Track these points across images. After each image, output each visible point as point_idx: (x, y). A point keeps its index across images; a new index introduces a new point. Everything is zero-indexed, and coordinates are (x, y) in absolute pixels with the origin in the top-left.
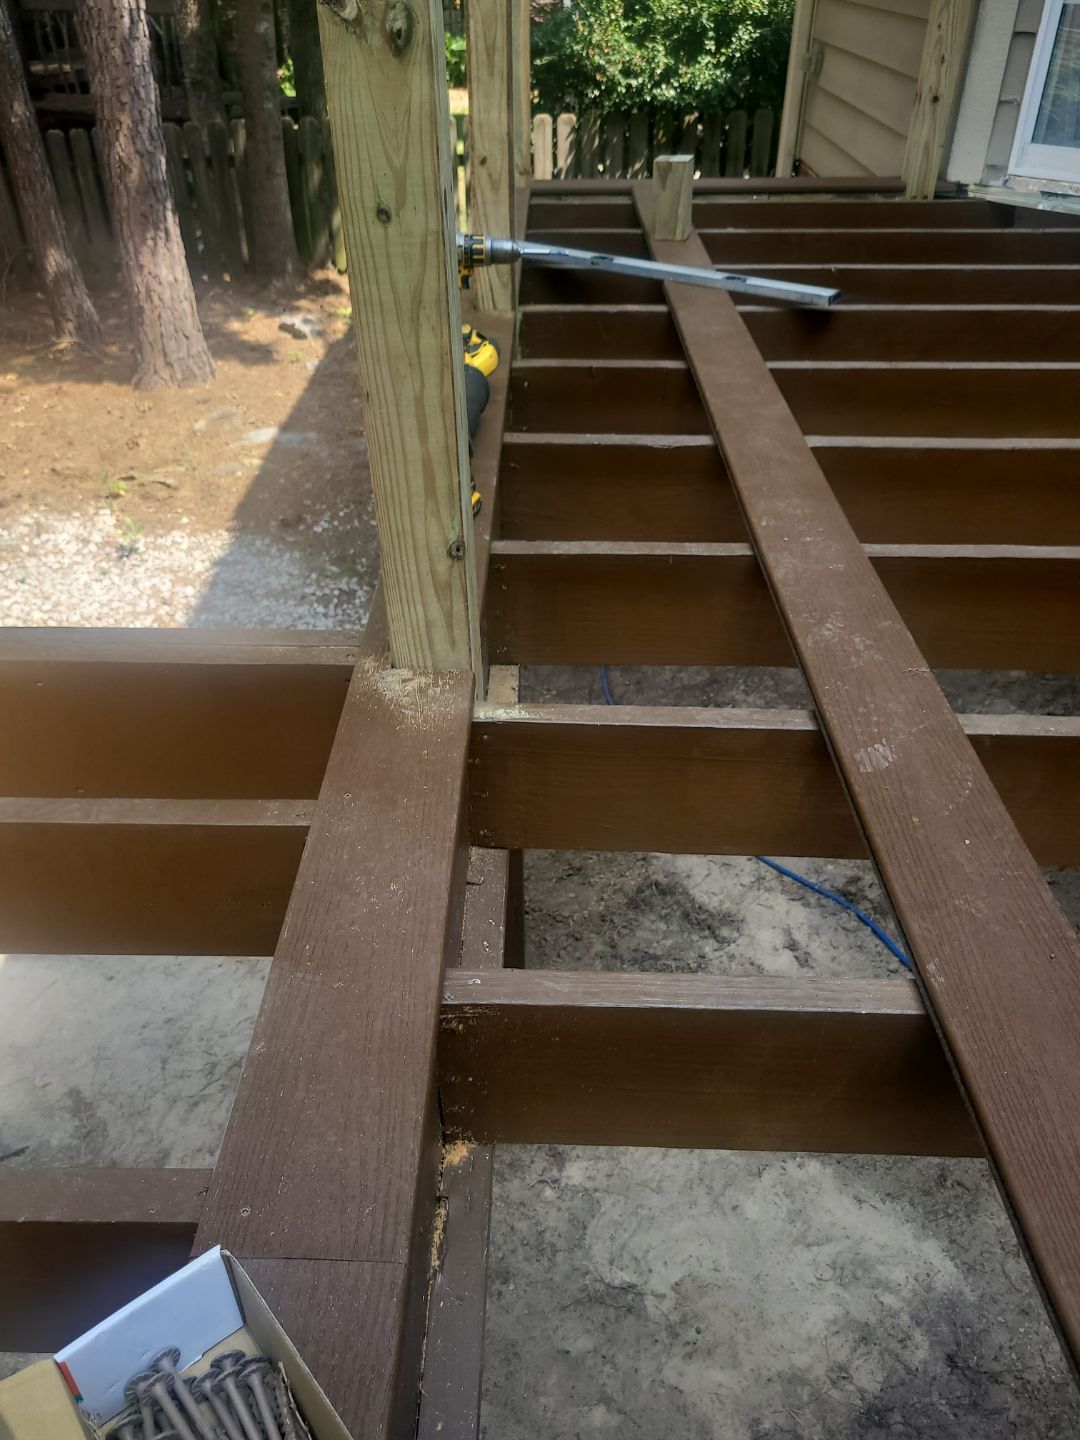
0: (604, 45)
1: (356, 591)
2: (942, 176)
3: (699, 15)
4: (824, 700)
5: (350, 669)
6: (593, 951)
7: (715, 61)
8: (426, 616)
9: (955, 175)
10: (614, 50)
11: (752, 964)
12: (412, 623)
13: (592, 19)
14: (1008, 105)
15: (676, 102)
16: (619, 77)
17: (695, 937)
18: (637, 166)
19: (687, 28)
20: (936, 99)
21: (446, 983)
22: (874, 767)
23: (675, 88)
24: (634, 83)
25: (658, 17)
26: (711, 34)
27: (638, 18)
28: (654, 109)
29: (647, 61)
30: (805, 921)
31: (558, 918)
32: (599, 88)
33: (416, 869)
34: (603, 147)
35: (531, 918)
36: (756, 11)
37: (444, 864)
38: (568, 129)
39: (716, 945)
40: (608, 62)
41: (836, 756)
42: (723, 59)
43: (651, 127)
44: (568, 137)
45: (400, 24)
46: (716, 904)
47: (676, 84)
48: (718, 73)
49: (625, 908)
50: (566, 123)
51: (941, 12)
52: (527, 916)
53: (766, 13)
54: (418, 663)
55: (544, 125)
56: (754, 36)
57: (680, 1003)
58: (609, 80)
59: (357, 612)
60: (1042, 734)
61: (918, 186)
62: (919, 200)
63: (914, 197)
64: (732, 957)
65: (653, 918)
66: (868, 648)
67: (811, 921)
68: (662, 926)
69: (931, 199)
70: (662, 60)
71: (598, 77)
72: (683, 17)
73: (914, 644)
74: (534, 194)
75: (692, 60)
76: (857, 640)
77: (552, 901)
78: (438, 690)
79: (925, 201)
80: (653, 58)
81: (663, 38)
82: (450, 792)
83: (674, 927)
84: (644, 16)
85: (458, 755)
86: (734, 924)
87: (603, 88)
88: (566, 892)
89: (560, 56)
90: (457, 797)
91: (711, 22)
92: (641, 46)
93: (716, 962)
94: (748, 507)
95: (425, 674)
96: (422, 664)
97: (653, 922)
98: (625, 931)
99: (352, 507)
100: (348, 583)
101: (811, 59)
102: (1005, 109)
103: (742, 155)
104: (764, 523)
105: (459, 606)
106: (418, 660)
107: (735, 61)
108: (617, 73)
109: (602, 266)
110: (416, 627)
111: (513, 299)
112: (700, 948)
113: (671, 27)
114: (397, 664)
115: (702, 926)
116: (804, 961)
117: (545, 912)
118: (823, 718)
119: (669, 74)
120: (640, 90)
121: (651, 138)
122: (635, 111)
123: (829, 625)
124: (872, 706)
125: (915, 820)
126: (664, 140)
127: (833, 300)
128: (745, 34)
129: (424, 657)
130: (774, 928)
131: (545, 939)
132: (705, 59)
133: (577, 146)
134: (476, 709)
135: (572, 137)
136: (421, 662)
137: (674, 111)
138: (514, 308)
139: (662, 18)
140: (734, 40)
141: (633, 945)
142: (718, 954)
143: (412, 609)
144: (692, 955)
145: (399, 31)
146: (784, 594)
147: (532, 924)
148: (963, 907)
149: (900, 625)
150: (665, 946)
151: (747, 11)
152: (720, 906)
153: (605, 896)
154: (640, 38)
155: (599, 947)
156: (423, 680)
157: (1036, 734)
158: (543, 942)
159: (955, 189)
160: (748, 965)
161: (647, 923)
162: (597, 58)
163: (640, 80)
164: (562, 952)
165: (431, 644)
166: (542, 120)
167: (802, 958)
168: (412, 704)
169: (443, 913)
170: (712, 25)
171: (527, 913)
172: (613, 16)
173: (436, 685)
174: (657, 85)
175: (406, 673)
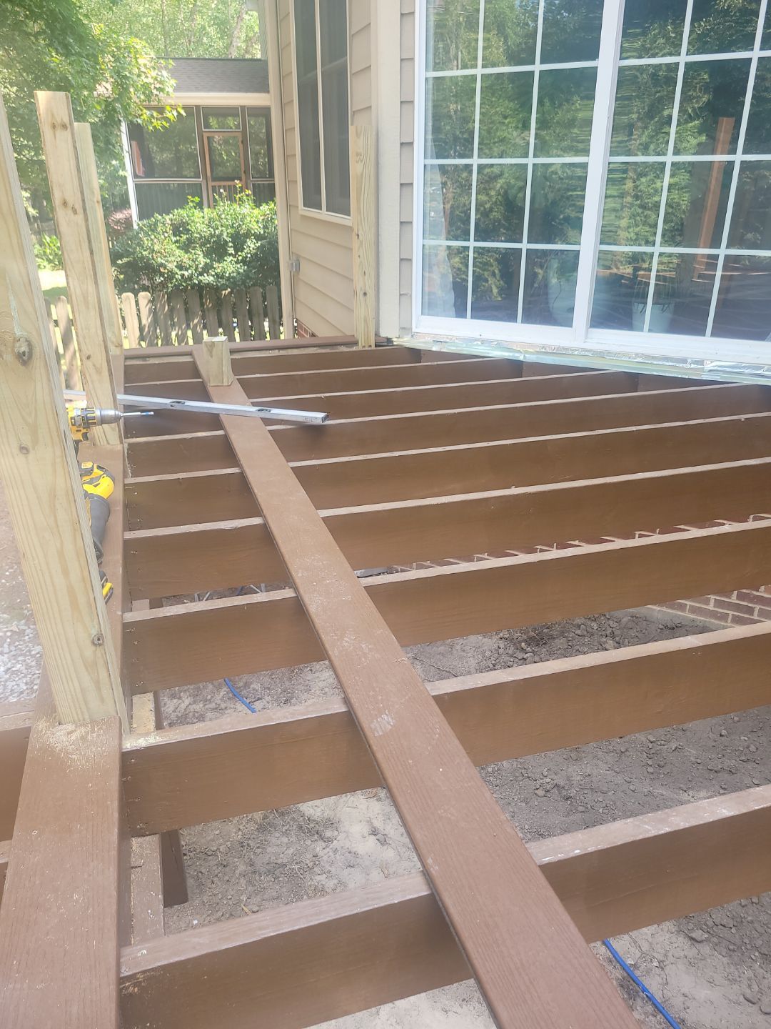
0: (163, 251)
1: (25, 630)
2: (377, 335)
3: (221, 234)
4: (349, 691)
5: (29, 729)
6: (238, 872)
7: (235, 259)
8: (80, 686)
9: (384, 333)
10: (169, 254)
11: (350, 852)
12: (70, 691)
13: (153, 237)
14: (404, 295)
15: (215, 284)
16: (176, 270)
17: (308, 842)
18: (196, 321)
19: (214, 241)
20: (365, 294)
21: (122, 960)
22: (382, 731)
23: (213, 276)
24: (186, 274)
25: (195, 235)
26: (231, 244)
27: (182, 235)
28: (201, 289)
29: (193, 260)
30: (380, 812)
31: (209, 853)
32: (163, 277)
33: (91, 878)
34: (171, 310)
35: (189, 857)
36: (256, 231)
37: (111, 869)
38: (146, 301)
39: (324, 844)
40: (167, 261)
41: (360, 726)
42: (240, 258)
43: (201, 297)
44: (147, 305)
45: (24, 348)
46: (319, 814)
47: (213, 273)
48: (239, 266)
49: (256, 833)
50: (144, 298)
51: (359, 249)
52: (185, 857)
53: (262, 233)
54: (78, 718)
55: (129, 299)
56: (257, 245)
57: (283, 929)
58: (169, 271)
59: (27, 646)
60: (474, 686)
61: (365, 342)
62: (367, 348)
63: (364, 347)
64: (335, 851)
65: (277, 835)
66: (370, 650)
67: (384, 810)
68: (285, 840)
69: (373, 347)
70: (202, 260)
71: (162, 270)
72: (212, 236)
73: (397, 643)
74: (127, 358)
75: (221, 258)
76: (364, 646)
77: (203, 841)
78: (95, 735)
79: (370, 349)
80: (196, 259)
81: (201, 247)
82: (111, 812)
83: (293, 839)
84: (186, 234)
85: (114, 783)
86: (334, 826)
87: (166, 276)
88: (212, 830)
89: (134, 258)
90: (116, 815)
91: (230, 237)
92: (187, 252)
93: (325, 858)
94: (289, 565)
95: (84, 725)
96: (81, 719)
97: (278, 838)
98: (260, 850)
99: (16, 567)
100: (17, 626)
101: (292, 264)
102: (403, 298)
103: (262, 312)
104: (300, 575)
105: (103, 675)
106: (77, 715)
107: (248, 259)
108: (174, 267)
109: (178, 407)
110: (74, 694)
111: (120, 437)
112: (314, 849)
113: (204, 241)
114: (63, 722)
115: (310, 832)
116: (383, 842)
117: (198, 851)
118: (350, 702)
119: (207, 269)
120: (190, 278)
121: (202, 305)
122: (189, 288)
123: (346, 639)
124: (377, 689)
125: (410, 762)
126: (210, 305)
127: (325, 419)
128: (251, 245)
129: (82, 713)
130: (361, 821)
131: (201, 872)
132: (229, 259)
133: (154, 313)
134: (124, 742)
135: (149, 305)
136: (80, 716)
137: (215, 290)
138: (122, 443)
139: (198, 236)
140: (245, 247)
141: (266, 859)
142: (326, 851)
143: (70, 683)
144: (309, 856)
145: (24, 353)
146: (318, 622)
147: (189, 863)
148: (443, 815)
149: (388, 632)
150: (289, 854)
151: (250, 232)
152: (323, 814)
153: (241, 827)
154: (186, 247)
155: (242, 868)
156: (83, 730)
157: (472, 687)
158: (200, 874)
159: (386, 340)
160: (347, 854)
161: (274, 840)
162: (159, 259)
163: (190, 271)
164: (215, 879)
165: (86, 703)
166: (128, 296)
167: (382, 840)
168: (77, 749)
169: (114, 907)
170: (230, 239)
171: (185, 855)
172: (166, 235)
173: (93, 731)
174: (201, 274)
175: (70, 727)
